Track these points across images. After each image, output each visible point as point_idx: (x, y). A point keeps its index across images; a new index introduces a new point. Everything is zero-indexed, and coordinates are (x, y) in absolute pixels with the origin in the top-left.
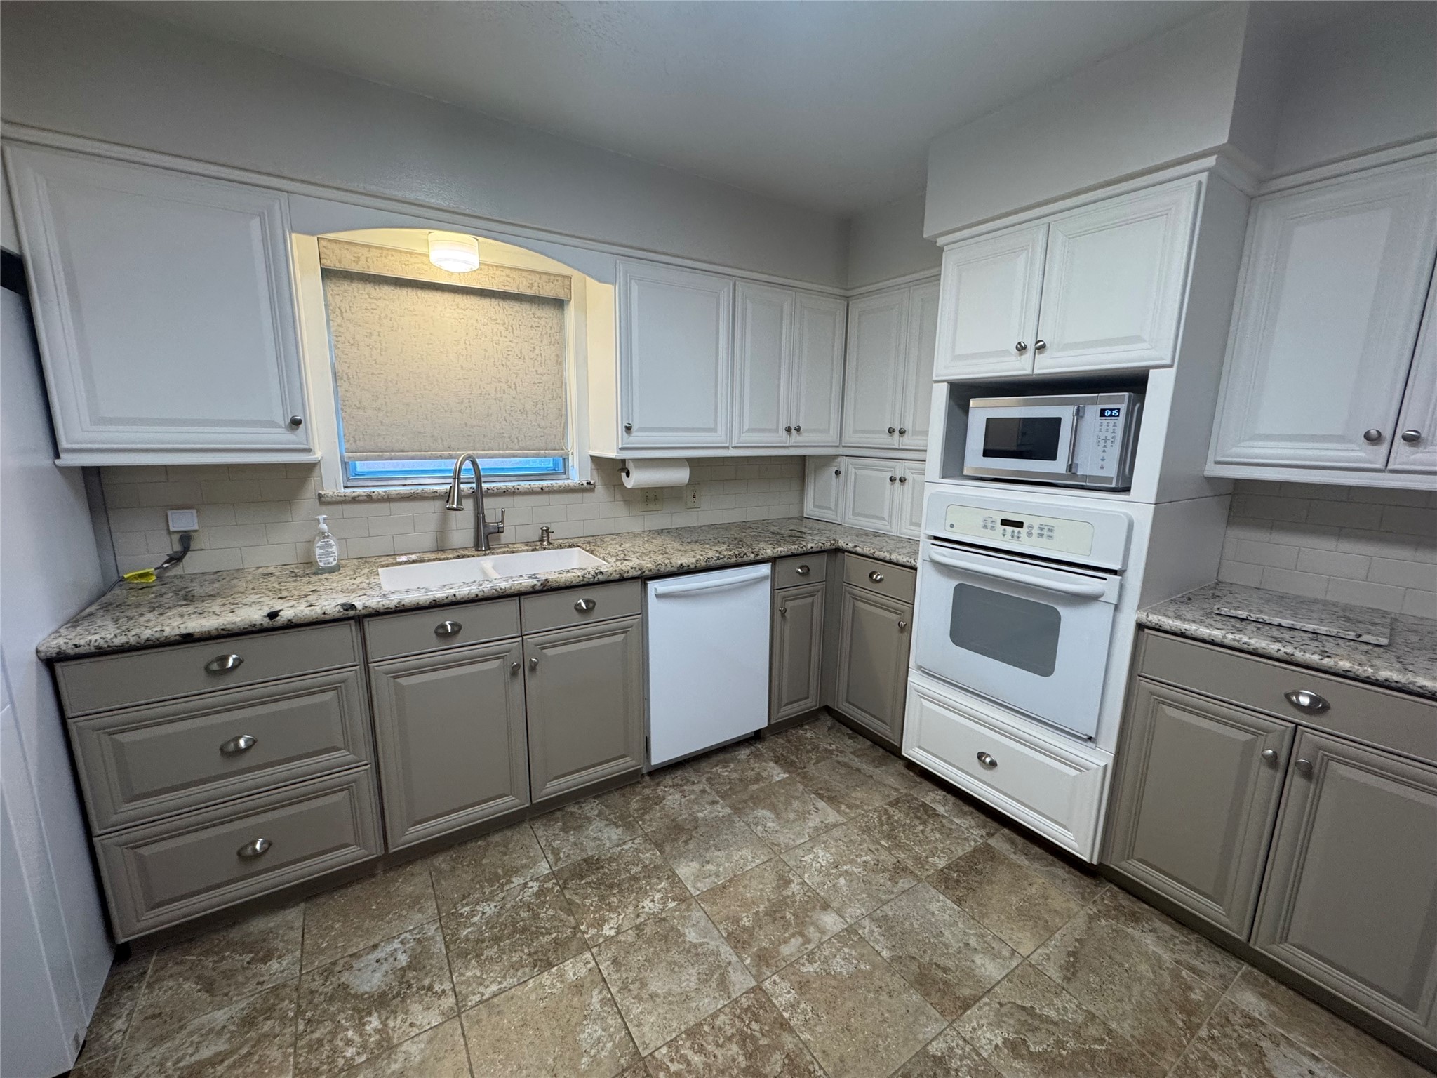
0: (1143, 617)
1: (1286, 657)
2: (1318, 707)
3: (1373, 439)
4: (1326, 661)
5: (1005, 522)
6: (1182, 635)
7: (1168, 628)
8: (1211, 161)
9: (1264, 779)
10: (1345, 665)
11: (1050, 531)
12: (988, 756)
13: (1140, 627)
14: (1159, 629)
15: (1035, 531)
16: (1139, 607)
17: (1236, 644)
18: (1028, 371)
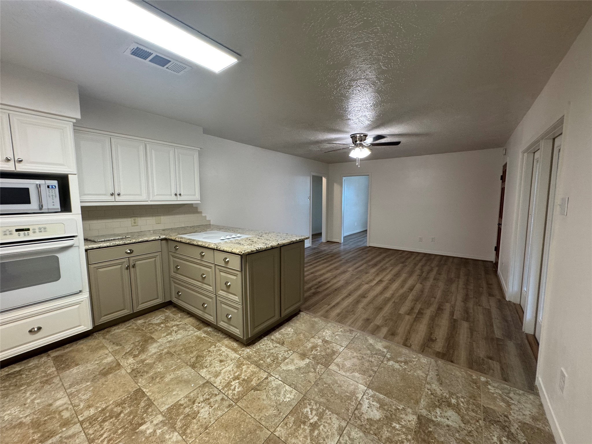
0: (87, 247)
1: (124, 244)
2: (132, 252)
3: (112, 195)
4: (131, 241)
5: (17, 230)
6: (100, 248)
7: (95, 247)
8: (74, 121)
9: (126, 272)
10: (134, 241)
11: (45, 229)
12: (34, 328)
13: (86, 250)
14: (93, 249)
15: (37, 231)
16: (85, 245)
17: (113, 245)
18: (14, 169)
